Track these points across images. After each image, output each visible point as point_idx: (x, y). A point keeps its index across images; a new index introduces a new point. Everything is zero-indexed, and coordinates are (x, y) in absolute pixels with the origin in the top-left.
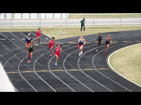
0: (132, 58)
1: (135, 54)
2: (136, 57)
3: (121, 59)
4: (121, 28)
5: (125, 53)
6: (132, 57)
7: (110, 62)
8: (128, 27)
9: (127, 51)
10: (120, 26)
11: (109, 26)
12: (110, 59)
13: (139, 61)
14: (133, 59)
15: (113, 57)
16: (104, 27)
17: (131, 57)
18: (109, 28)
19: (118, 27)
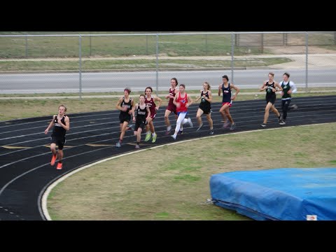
0: (115, 195)
1: (126, 182)
2: (129, 193)
3: (83, 199)
4: (82, 102)
5: (93, 179)
6: (116, 191)
7: (49, 208)
8: (102, 101)
9: (101, 175)
10: (78, 97)
11: (44, 98)
12: (49, 199)
13: (137, 205)
14: (118, 199)
15: (58, 194)
16: (29, 101)
17: (112, 193)
18: (44, 103)
19: (72, 100)
